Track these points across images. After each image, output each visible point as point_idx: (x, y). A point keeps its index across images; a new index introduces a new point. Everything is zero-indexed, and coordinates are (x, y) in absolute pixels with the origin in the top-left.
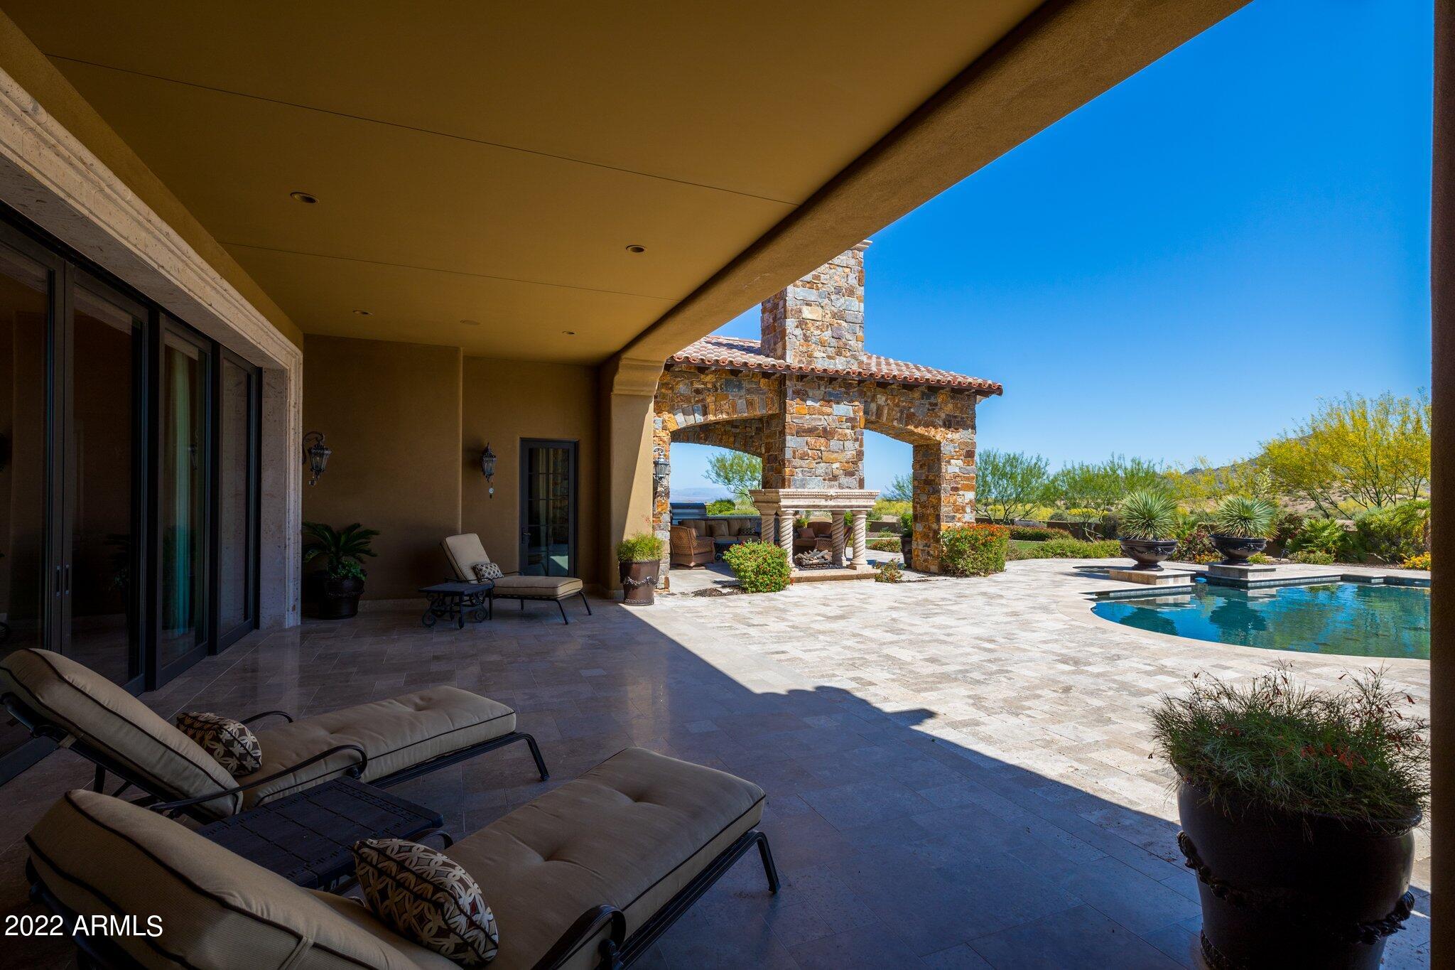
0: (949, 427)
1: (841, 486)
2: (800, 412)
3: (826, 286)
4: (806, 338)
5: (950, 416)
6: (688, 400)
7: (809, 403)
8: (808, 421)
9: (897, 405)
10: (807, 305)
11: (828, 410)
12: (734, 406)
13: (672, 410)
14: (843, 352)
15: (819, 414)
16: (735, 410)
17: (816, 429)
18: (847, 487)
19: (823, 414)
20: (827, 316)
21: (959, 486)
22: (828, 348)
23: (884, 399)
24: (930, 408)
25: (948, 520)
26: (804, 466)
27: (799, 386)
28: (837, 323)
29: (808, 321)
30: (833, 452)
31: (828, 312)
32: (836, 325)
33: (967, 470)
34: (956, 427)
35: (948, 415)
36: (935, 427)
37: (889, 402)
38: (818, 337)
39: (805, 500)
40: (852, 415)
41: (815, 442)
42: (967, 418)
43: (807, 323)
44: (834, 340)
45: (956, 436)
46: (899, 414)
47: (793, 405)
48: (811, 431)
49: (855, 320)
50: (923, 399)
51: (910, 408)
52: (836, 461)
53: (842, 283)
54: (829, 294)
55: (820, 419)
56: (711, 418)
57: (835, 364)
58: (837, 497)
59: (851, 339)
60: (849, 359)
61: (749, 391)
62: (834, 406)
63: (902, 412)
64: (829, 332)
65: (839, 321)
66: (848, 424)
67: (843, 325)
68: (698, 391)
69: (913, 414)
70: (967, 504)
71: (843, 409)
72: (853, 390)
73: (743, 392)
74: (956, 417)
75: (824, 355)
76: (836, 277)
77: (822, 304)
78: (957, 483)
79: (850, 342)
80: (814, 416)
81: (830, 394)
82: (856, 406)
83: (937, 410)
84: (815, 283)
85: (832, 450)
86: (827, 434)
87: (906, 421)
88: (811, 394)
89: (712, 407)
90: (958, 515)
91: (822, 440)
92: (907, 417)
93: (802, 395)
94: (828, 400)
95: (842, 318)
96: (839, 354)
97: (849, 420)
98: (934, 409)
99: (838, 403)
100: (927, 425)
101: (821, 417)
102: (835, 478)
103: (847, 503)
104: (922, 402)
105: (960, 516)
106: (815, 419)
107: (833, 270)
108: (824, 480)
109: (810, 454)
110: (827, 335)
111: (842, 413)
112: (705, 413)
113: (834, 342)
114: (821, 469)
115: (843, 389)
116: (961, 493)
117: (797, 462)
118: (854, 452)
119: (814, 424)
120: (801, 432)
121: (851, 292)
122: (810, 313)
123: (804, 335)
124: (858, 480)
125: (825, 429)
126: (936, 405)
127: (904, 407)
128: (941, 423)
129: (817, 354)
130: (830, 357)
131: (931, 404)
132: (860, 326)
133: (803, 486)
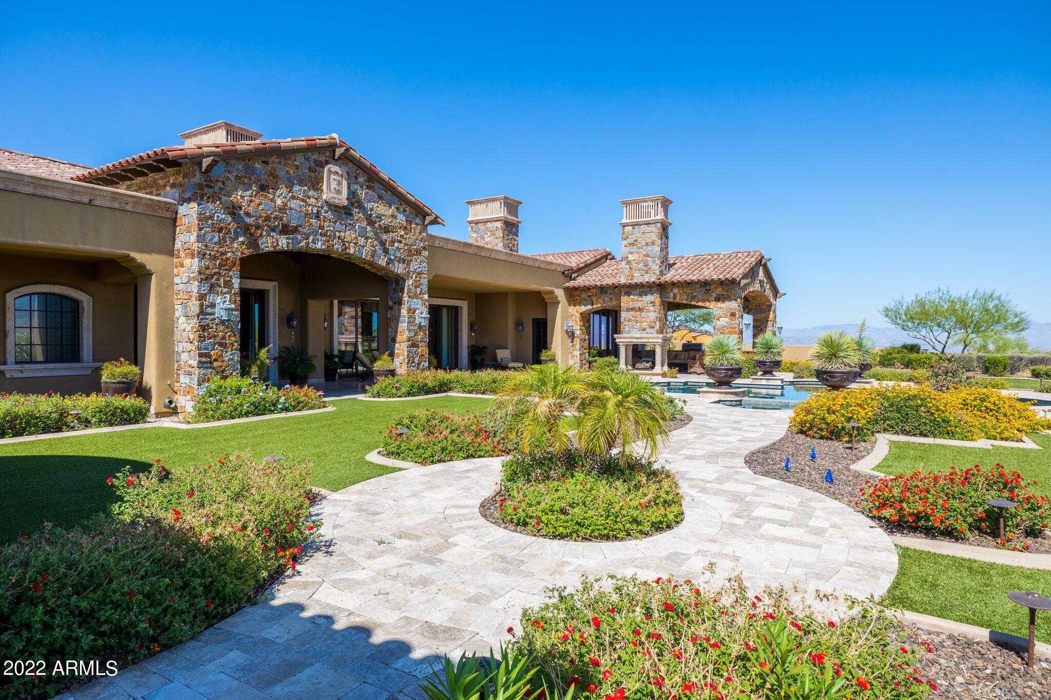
0: (719, 301)
1: (647, 333)
2: (626, 301)
3: (640, 243)
4: (631, 268)
5: (720, 295)
6: (586, 300)
7: (632, 297)
8: (631, 305)
9: (685, 292)
10: (631, 254)
11: (640, 299)
12: (604, 301)
13: (580, 305)
14: (649, 272)
16: (604, 303)
17: (635, 308)
18: (651, 333)
19: (639, 301)
20: (640, 257)
21: (726, 332)
22: (641, 272)
23: (677, 290)
24: (706, 292)
26: (629, 324)
27: (627, 290)
28: (646, 259)
29: (631, 261)
31: (641, 255)
33: (731, 323)
34: (724, 300)
35: (718, 294)
36: (710, 301)
37: (680, 291)
38: (636, 267)
39: (630, 339)
40: (653, 300)
41: (635, 314)
42: (732, 295)
45: (723, 305)
46: (686, 296)
47: (624, 299)
48: (633, 309)
49: (655, 256)
50: (701, 288)
51: (693, 293)
52: (645, 322)
53: (650, 240)
54: (642, 247)
55: (637, 304)
56: (595, 306)
57: (644, 278)
58: (643, 338)
59: (653, 265)
60: (652, 275)
61: (610, 294)
62: (644, 297)
63: (688, 295)
64: (642, 264)
66: (651, 304)
67: (649, 259)
68: (589, 296)
69: (696, 296)
71: (649, 298)
72: (653, 289)
73: (608, 295)
74: (723, 295)
75: (639, 275)
76: (646, 238)
77: (638, 252)
78: (725, 330)
79: (652, 267)
80: (634, 302)
81: (642, 292)
82: (655, 296)
83: (710, 292)
84: (635, 243)
85: (643, 317)
86: (640, 310)
87: (691, 300)
88: (633, 293)
89: (595, 302)
91: (638, 313)
92: (691, 298)
93: (628, 294)
94: (641, 295)
95: (648, 256)
96: (647, 273)
97: (652, 302)
99: (646, 296)
100: (703, 301)
101: (637, 302)
102: (644, 329)
103: (647, 341)
106: (635, 304)
107: (645, 235)
108: (639, 330)
109: (632, 319)
110: (641, 266)
111: (648, 300)
112: (593, 305)
113: (645, 268)
114: (638, 325)
115: (648, 289)
117: (626, 323)
118: (655, 317)
119: (634, 306)
120: (629, 310)
121: (653, 243)
122: (632, 257)
124: (656, 330)
125: (639, 308)
126: (710, 290)
127: (689, 293)
128: (713, 299)
129: (635, 275)
130: (641, 276)
131: (706, 290)
132: (658, 258)
133: (629, 333)
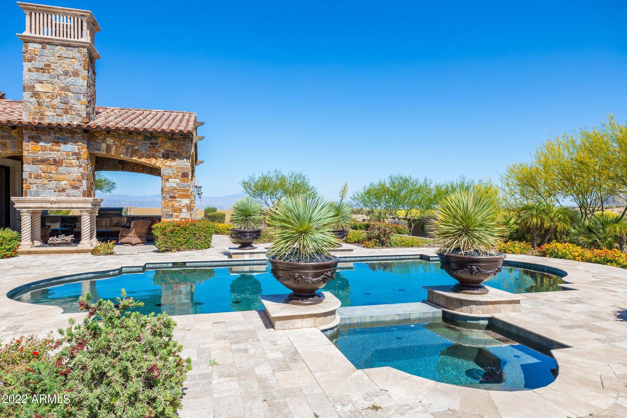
0: (167, 158)
1: (68, 195)
2: (32, 150)
3: (55, 71)
4: (39, 104)
5: (168, 151)
7: (41, 144)
8: (41, 156)
9: (124, 145)
10: (40, 83)
11: (57, 148)
14: (70, 112)
15: (50, 150)
17: (47, 160)
18: (73, 196)
19: (53, 151)
20: (55, 89)
21: (177, 195)
22: (57, 110)
23: (112, 141)
24: (151, 146)
25: (168, 217)
26: (38, 183)
27: (33, 133)
28: (64, 94)
29: (40, 93)
30: (61, 174)
31: (57, 87)
32: (63, 95)
33: (183, 185)
34: (173, 158)
35: (166, 150)
36: (156, 158)
37: (116, 142)
38: (49, 103)
39: (39, 204)
40: (77, 151)
41: (47, 168)
42: (183, 152)
43: (39, 94)
44: (61, 104)
45: (173, 164)
46: (125, 150)
47: (29, 146)
48: (43, 161)
49: (79, 91)
50: (145, 140)
51: (134, 146)
52: (64, 179)
53: (70, 69)
54: (58, 76)
55: (51, 154)
57: (62, 120)
58: (59, 202)
59: (76, 103)
60: (75, 116)
62: (62, 145)
63: (127, 149)
64: (58, 99)
65: (66, 93)
66: (74, 156)
67: (69, 95)
69: (137, 150)
70: (183, 207)
71: (71, 147)
72: (77, 135)
74: (173, 151)
75: (54, 114)
76: (63, 65)
77: (52, 82)
78: (175, 193)
79: (75, 105)
80: (45, 152)
81: (58, 138)
82: (80, 145)
83: (156, 147)
84: (47, 69)
85: (61, 173)
86: (57, 163)
87: (131, 155)
88: (43, 138)
90: (176, 214)
91: (53, 167)
92: (132, 152)
93: (35, 139)
94: (57, 142)
95: (69, 90)
96: (66, 112)
97: (74, 154)
98: (154, 147)
99: (65, 144)
100: (148, 157)
101: (51, 152)
102: (64, 190)
104: (145, 142)
105: (177, 214)
106: (46, 154)
107: (62, 61)
108: (55, 191)
109: (43, 175)
110: (56, 101)
111: (69, 150)
113: (62, 106)
114: (53, 184)
115: (69, 135)
116: (178, 200)
117: (32, 181)
118: (79, 174)
119: (45, 157)
120: (36, 162)
121: (76, 74)
122: (42, 88)
123: (38, 102)
124: (82, 191)
125: (55, 160)
126: (156, 144)
127: (129, 146)
128: (161, 155)
129: (47, 113)
130: (58, 115)
131: (151, 143)
132: (84, 95)
133: (38, 195)
